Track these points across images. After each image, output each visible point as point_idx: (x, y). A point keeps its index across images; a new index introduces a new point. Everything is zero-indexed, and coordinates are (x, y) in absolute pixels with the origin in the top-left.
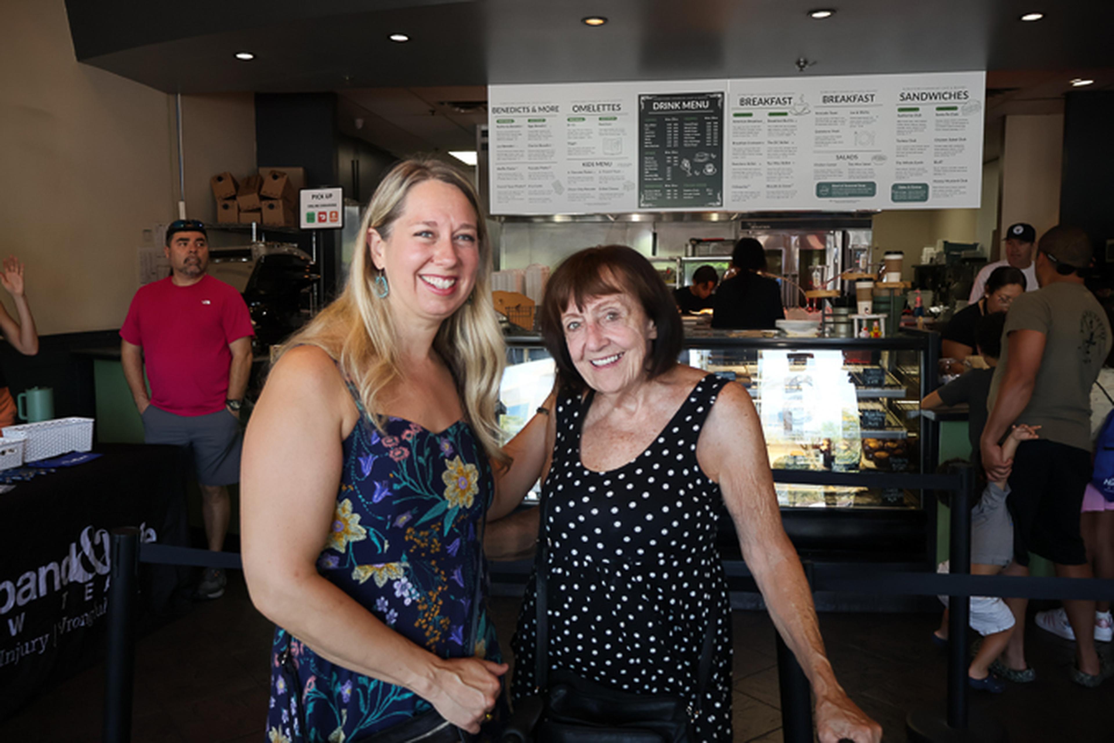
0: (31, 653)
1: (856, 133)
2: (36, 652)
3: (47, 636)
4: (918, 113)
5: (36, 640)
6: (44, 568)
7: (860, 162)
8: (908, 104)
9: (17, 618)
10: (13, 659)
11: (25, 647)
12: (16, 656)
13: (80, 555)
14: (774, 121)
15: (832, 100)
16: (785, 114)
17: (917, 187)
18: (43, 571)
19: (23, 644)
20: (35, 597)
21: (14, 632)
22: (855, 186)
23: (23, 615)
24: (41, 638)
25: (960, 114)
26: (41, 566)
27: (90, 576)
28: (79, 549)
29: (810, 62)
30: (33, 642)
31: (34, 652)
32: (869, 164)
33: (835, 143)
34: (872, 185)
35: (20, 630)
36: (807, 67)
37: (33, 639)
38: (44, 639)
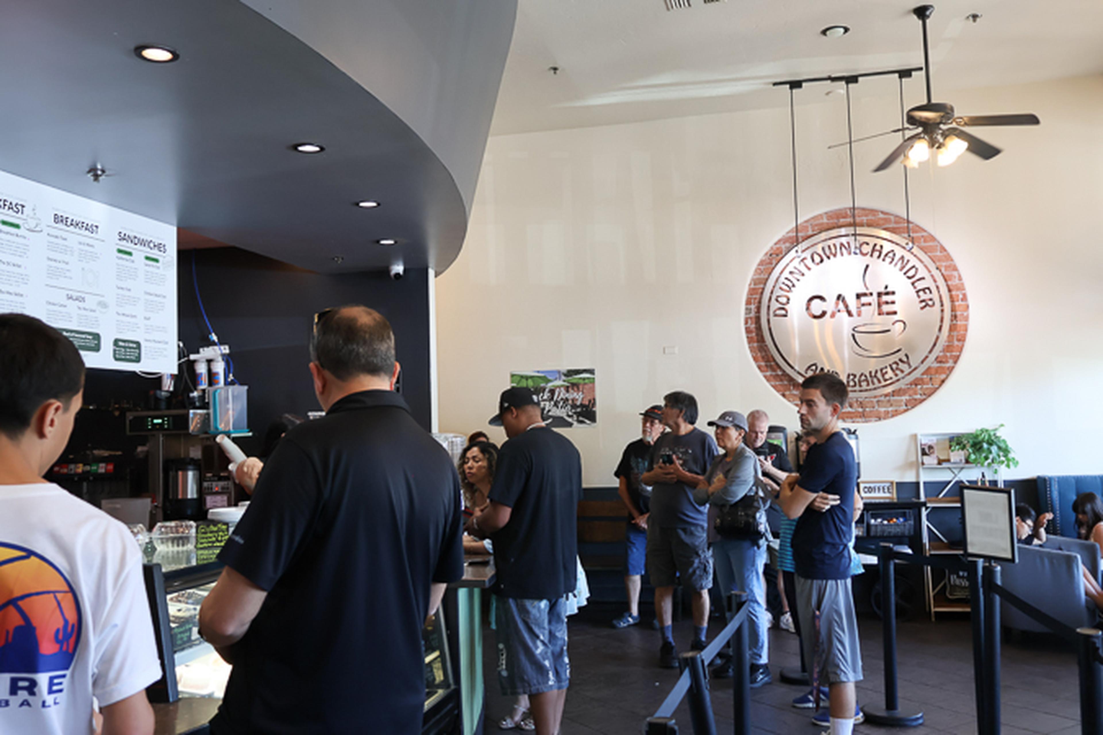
1: (83, 269)
4: (132, 258)
7: (87, 307)
8: (127, 246)
14: (7, 233)
15: (62, 221)
16: (17, 226)
17: (131, 345)
22: (84, 336)
25: (161, 268)
29: (107, 173)
32: (94, 311)
33: (66, 277)
34: (97, 337)
36: (103, 177)
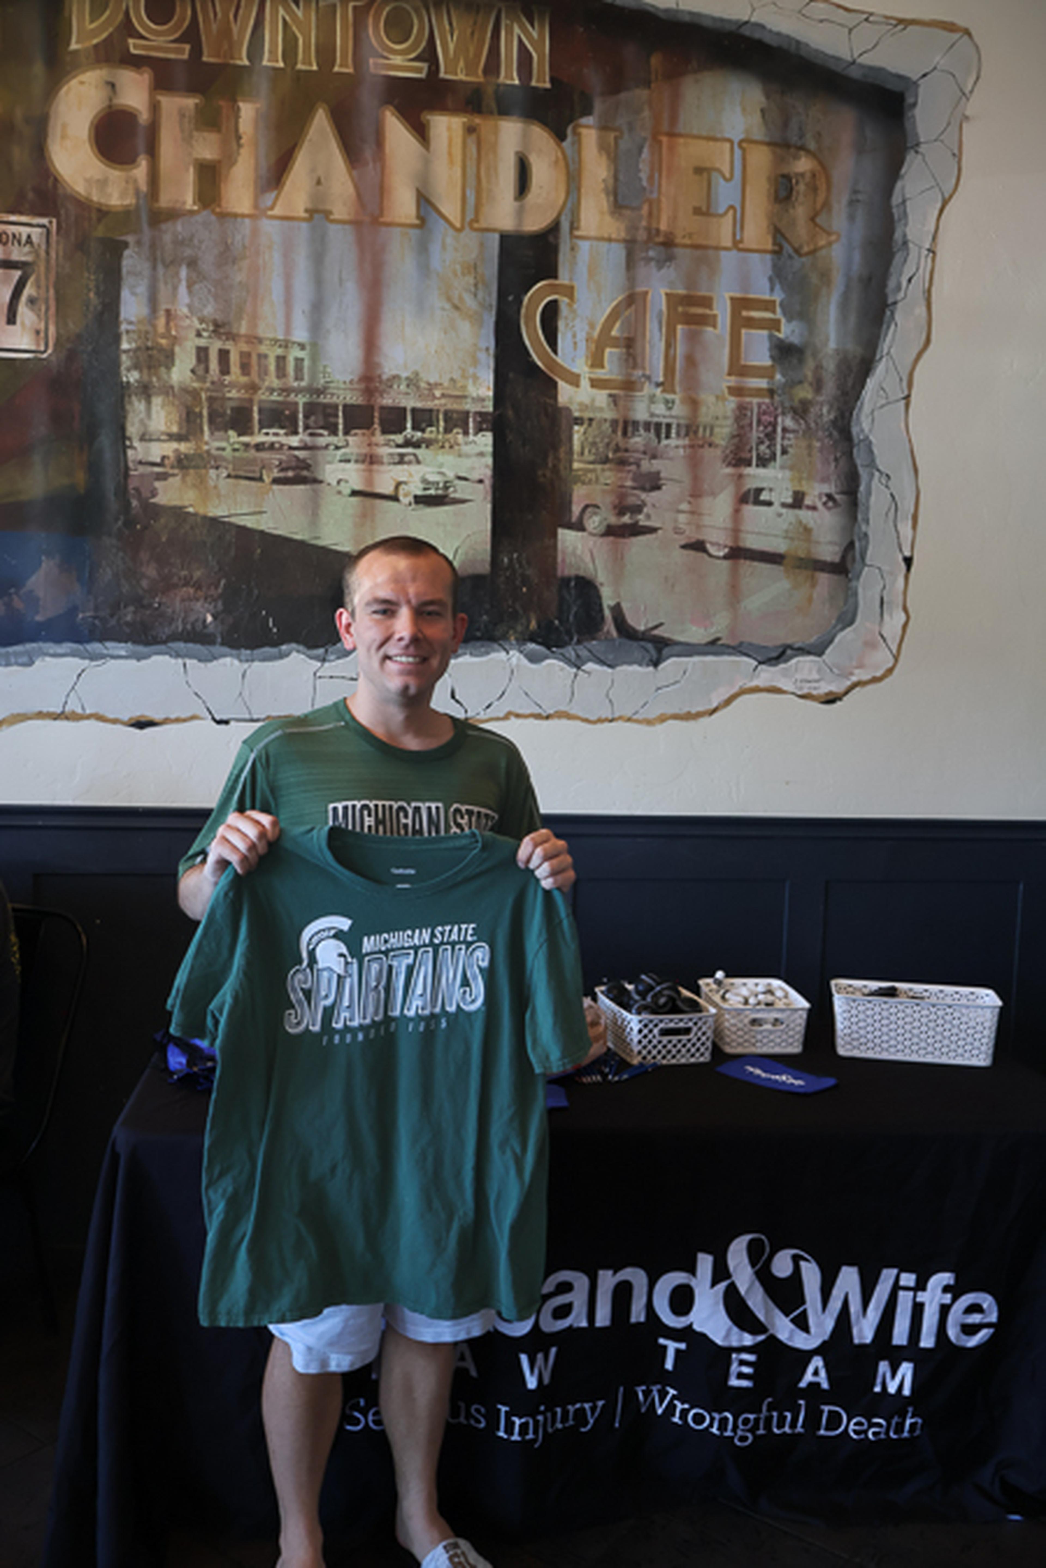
0: (565, 1428)
2: (575, 1428)
3: (600, 1403)
5: (578, 1406)
6: (610, 1272)
9: (540, 1356)
10: (530, 1436)
11: (554, 1414)
12: (536, 1432)
13: (722, 1286)
18: (607, 1280)
19: (550, 1409)
20: (584, 1324)
21: (532, 1383)
23: (553, 1350)
24: (587, 1406)
26: (606, 1267)
27: (748, 1340)
28: (721, 1273)
30: (571, 1408)
31: (572, 1426)
35: (546, 1380)
37: (573, 1404)
38: (593, 1409)
